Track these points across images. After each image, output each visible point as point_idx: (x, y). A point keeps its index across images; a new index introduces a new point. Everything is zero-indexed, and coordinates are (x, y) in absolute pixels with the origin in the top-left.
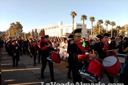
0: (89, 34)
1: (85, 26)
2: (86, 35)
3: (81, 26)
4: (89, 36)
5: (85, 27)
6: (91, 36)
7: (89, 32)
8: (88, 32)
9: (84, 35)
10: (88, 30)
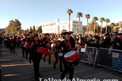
0: (85, 30)
1: (81, 23)
2: (81, 31)
3: (77, 22)
6: (86, 33)
7: (85, 29)
8: (84, 29)
9: (80, 32)
10: (84, 27)
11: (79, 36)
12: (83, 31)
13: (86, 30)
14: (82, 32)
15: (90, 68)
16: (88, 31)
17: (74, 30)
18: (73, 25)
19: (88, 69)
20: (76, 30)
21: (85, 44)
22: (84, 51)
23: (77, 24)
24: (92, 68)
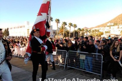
1: (51, 27)
10: (54, 31)
12: (53, 35)
13: (56, 34)
15: (61, 71)
16: (58, 35)
21: (56, 48)
22: (55, 54)
24: (62, 70)
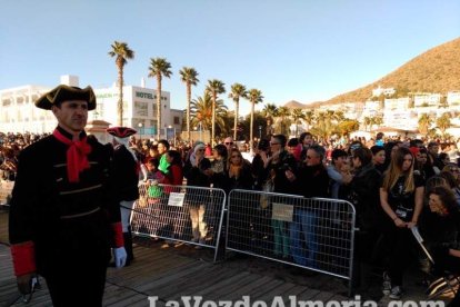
0: (179, 127)
1: (165, 98)
2: (168, 130)
3: (149, 96)
4: (178, 134)
5: (163, 101)
6: (185, 136)
7: (179, 120)
8: (176, 120)
9: (162, 132)
10: (177, 115)
11: (160, 145)
12: (172, 130)
13: (184, 125)
14: (171, 133)
15: (204, 265)
16: (192, 129)
17: (140, 125)
18: (136, 104)
19: (197, 269)
20: (148, 124)
22: (180, 204)
23: (150, 102)
24: (208, 264)
